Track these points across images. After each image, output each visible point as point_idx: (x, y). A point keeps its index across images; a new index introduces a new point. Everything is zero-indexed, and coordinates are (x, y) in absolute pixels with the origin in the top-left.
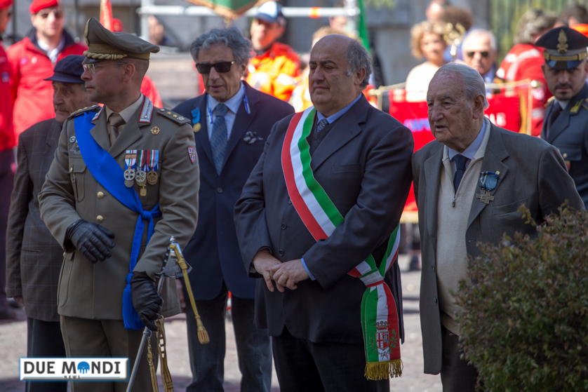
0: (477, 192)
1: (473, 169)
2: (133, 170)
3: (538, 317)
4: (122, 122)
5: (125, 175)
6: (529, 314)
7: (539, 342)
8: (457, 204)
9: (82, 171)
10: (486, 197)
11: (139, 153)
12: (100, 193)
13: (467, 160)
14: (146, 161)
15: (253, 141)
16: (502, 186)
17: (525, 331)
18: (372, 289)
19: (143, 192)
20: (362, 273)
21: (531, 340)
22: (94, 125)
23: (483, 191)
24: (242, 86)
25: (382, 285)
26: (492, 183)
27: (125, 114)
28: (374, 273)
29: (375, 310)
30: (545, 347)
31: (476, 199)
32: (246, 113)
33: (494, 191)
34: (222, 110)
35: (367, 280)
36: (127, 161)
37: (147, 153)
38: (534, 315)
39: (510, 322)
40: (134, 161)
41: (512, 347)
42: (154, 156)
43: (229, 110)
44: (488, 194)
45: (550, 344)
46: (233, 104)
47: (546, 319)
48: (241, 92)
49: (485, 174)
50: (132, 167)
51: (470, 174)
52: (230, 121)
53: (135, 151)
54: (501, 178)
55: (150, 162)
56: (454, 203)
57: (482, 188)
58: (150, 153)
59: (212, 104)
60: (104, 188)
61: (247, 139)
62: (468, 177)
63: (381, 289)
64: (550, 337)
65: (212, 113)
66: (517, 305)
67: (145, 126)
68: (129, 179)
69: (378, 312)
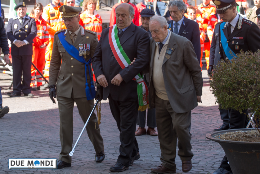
0: (166, 55)
1: (165, 47)
2: (82, 51)
3: (229, 82)
4: (76, 35)
5: (80, 52)
6: (227, 81)
7: (229, 89)
8: (160, 58)
9: (64, 52)
10: (168, 57)
11: (83, 45)
12: (72, 59)
13: (163, 45)
14: (86, 47)
15: (185, 33)
16: (173, 53)
17: (226, 86)
18: (140, 84)
19: (85, 57)
20: (137, 79)
21: (227, 88)
22: (66, 36)
23: (167, 55)
24: (183, 17)
25: (143, 82)
26: (170, 52)
27: (76, 33)
28: (141, 79)
29: (142, 90)
30: (231, 90)
31: (165, 57)
32: (184, 25)
33: (171, 55)
34: (177, 24)
35: (138, 81)
36: (80, 48)
37: (86, 45)
38: (228, 81)
39: (221, 83)
40: (82, 48)
41: (222, 90)
42: (88, 46)
43: (178, 24)
44: (169, 56)
45: (232, 89)
46: (180, 23)
47: (231, 83)
48: (183, 19)
49: (168, 49)
50: (82, 50)
51: (164, 49)
52: (179, 27)
53: (82, 44)
54: (173, 51)
55: (87, 48)
56: (159, 58)
57: (167, 54)
58: (87, 45)
59: (174, 22)
60: (73, 57)
61: (183, 33)
62: (163, 50)
63: (143, 83)
64: (232, 87)
65: (174, 25)
66: (224, 79)
67: (83, 36)
68: (81, 53)
69: (143, 91)
